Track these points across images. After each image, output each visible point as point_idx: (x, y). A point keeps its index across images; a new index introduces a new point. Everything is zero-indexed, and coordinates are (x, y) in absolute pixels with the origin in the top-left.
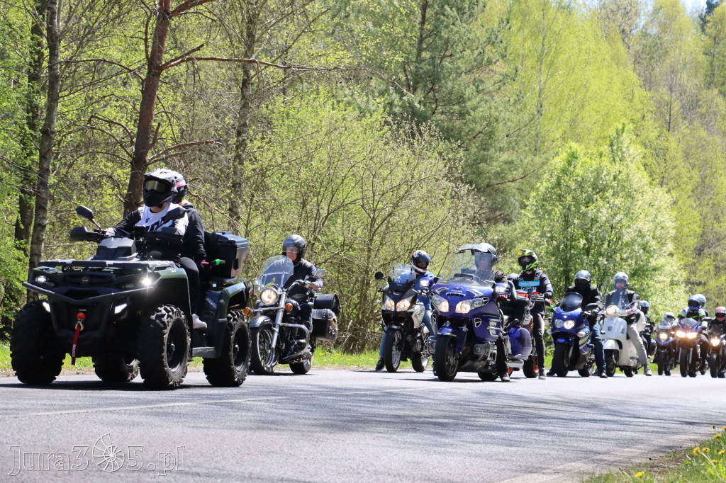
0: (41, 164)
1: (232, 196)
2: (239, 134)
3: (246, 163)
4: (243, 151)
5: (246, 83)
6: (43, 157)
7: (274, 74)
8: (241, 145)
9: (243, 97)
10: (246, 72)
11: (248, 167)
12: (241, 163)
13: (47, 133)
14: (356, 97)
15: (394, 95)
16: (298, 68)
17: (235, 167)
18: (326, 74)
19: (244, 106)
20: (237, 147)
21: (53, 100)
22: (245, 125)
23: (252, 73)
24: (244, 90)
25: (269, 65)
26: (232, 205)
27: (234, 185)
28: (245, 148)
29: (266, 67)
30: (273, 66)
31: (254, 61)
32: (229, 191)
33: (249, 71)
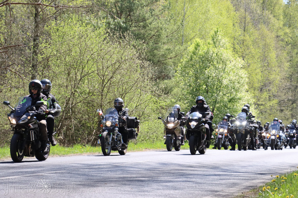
1: (32, 71)
2: (34, 40)
3: (39, 55)
4: (37, 49)
5: (36, 15)
7: (50, 10)
8: (36, 46)
9: (36, 22)
10: (37, 10)
11: (40, 57)
12: (36, 55)
14: (92, 21)
15: (110, 19)
16: (62, 7)
17: (33, 57)
18: (76, 10)
19: (37, 26)
20: (34, 47)
22: (37, 36)
23: (40, 10)
24: (36, 19)
25: (47, 6)
26: (33, 76)
27: (33, 66)
28: (38, 47)
29: (46, 7)
30: (50, 6)
31: (40, 4)
32: (30, 69)
33: (38, 9)
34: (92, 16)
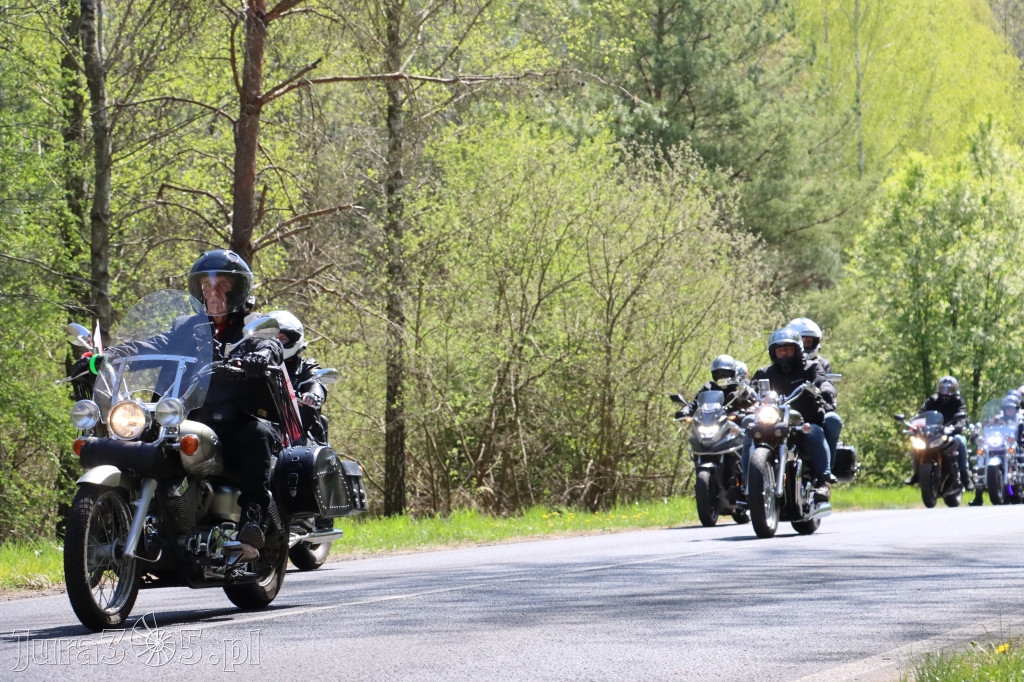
0: (94, 266)
1: (390, 287)
2: (391, 190)
3: (408, 233)
4: (400, 216)
5: (393, 112)
6: (96, 254)
7: (431, 95)
8: (396, 207)
9: (392, 134)
10: (393, 95)
11: (412, 242)
12: (399, 235)
13: (100, 217)
14: (565, 116)
15: (621, 107)
16: (472, 80)
17: (390, 243)
18: (514, 88)
19: (395, 147)
20: (390, 212)
21: (104, 166)
22: (397, 175)
23: (402, 95)
24: (392, 122)
25: (425, 80)
26: (391, 300)
27: (391, 270)
28: (402, 212)
29: (422, 84)
30: (431, 81)
31: (401, 77)
32: (385, 279)
33: (396, 92)
34: (564, 102)
